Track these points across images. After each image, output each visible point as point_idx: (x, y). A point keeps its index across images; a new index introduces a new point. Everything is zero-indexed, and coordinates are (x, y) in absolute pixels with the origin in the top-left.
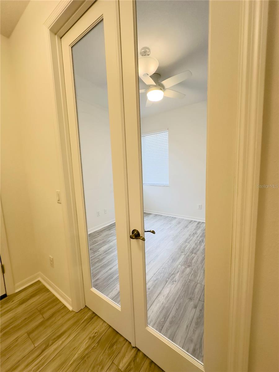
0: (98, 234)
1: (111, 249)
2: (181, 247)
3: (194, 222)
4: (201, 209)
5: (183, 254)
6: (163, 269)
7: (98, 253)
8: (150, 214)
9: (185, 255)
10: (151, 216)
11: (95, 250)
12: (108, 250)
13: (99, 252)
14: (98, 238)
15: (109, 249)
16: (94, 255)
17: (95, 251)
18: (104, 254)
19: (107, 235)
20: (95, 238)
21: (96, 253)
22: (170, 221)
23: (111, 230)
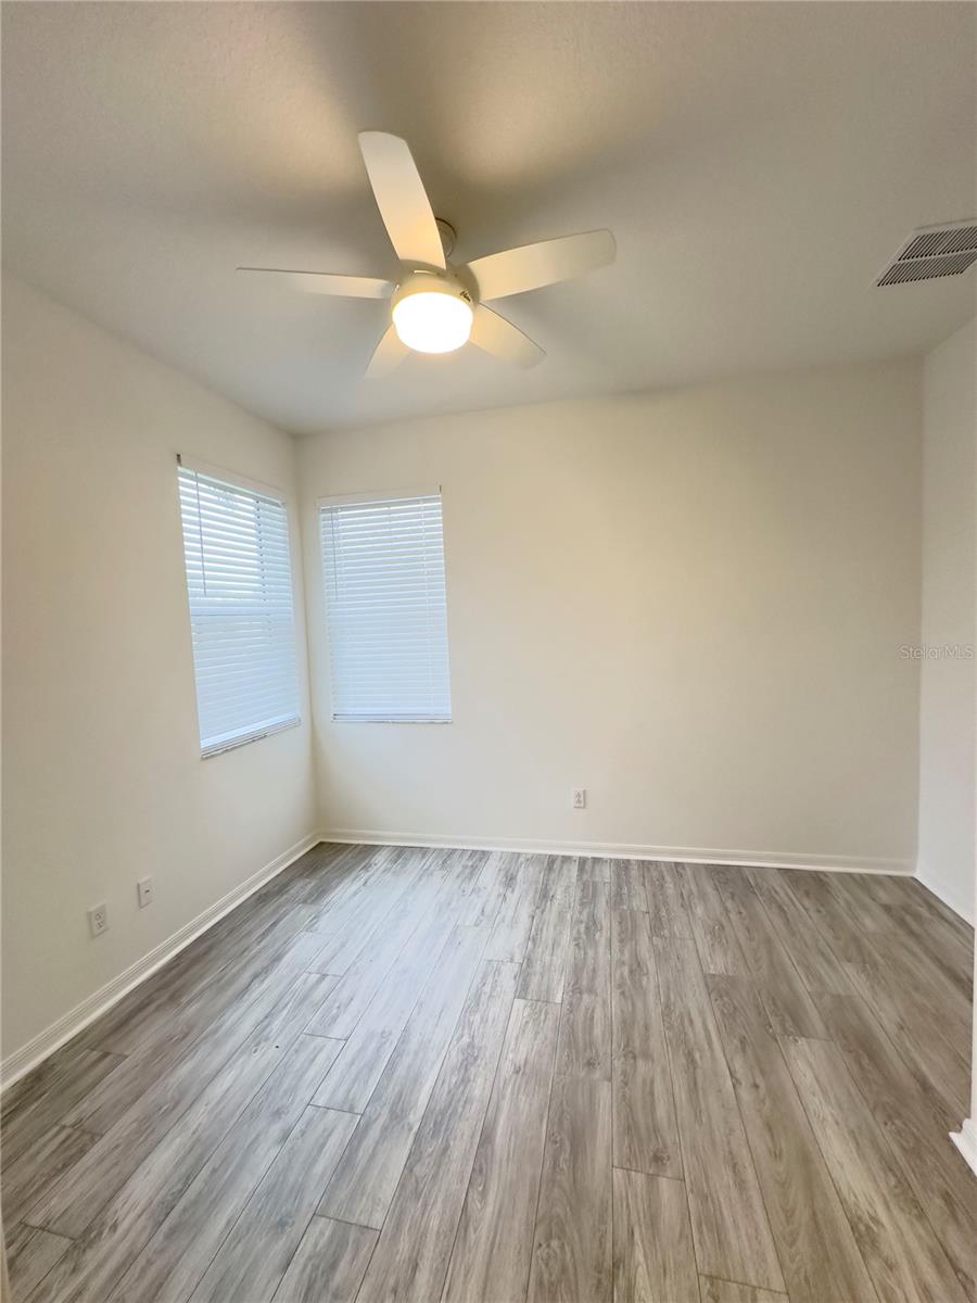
0: (95, 1055)
1: (205, 1173)
2: (572, 1027)
3: (563, 862)
4: (584, 807)
5: (597, 1075)
6: (555, 1243)
7: (105, 1244)
8: (370, 850)
9: (610, 1080)
10: (380, 859)
11: (80, 1227)
12: (181, 1193)
13: (120, 1230)
14: (98, 1090)
15: (188, 1180)
16: (81, 1278)
17: (88, 1230)
18: (160, 1236)
19: (158, 1051)
20: (79, 1098)
21: (91, 1258)
22: (472, 874)
23: (184, 1000)
